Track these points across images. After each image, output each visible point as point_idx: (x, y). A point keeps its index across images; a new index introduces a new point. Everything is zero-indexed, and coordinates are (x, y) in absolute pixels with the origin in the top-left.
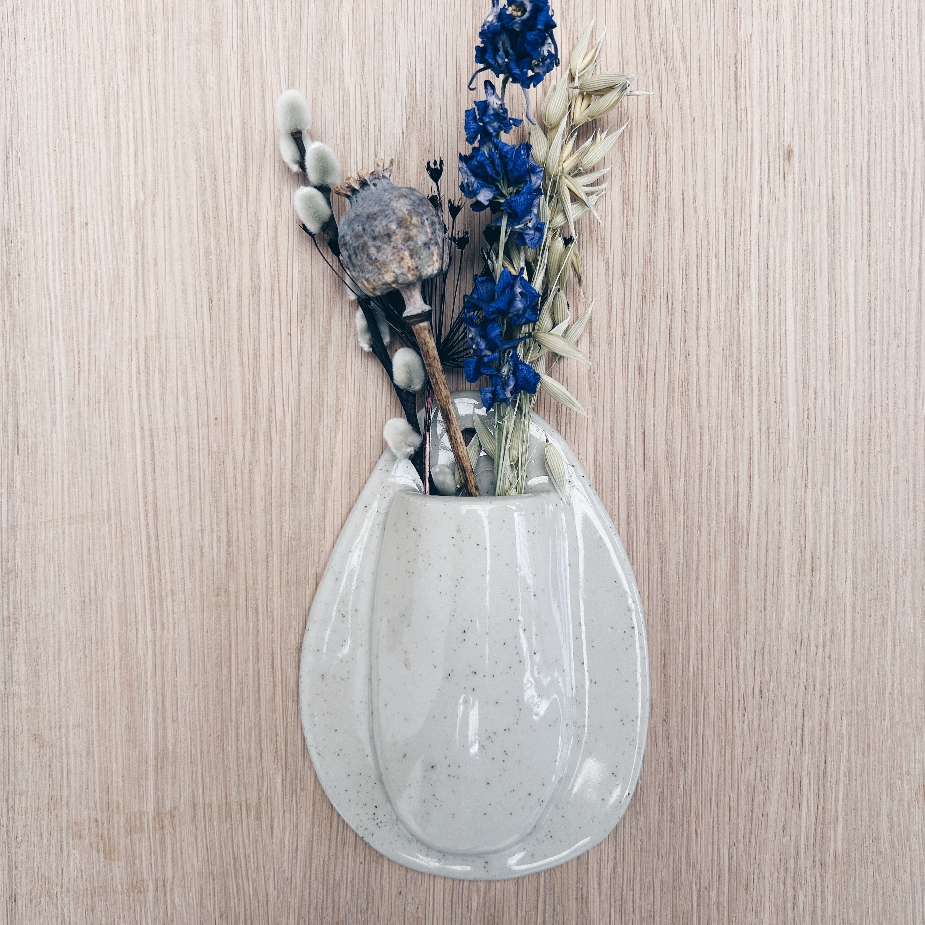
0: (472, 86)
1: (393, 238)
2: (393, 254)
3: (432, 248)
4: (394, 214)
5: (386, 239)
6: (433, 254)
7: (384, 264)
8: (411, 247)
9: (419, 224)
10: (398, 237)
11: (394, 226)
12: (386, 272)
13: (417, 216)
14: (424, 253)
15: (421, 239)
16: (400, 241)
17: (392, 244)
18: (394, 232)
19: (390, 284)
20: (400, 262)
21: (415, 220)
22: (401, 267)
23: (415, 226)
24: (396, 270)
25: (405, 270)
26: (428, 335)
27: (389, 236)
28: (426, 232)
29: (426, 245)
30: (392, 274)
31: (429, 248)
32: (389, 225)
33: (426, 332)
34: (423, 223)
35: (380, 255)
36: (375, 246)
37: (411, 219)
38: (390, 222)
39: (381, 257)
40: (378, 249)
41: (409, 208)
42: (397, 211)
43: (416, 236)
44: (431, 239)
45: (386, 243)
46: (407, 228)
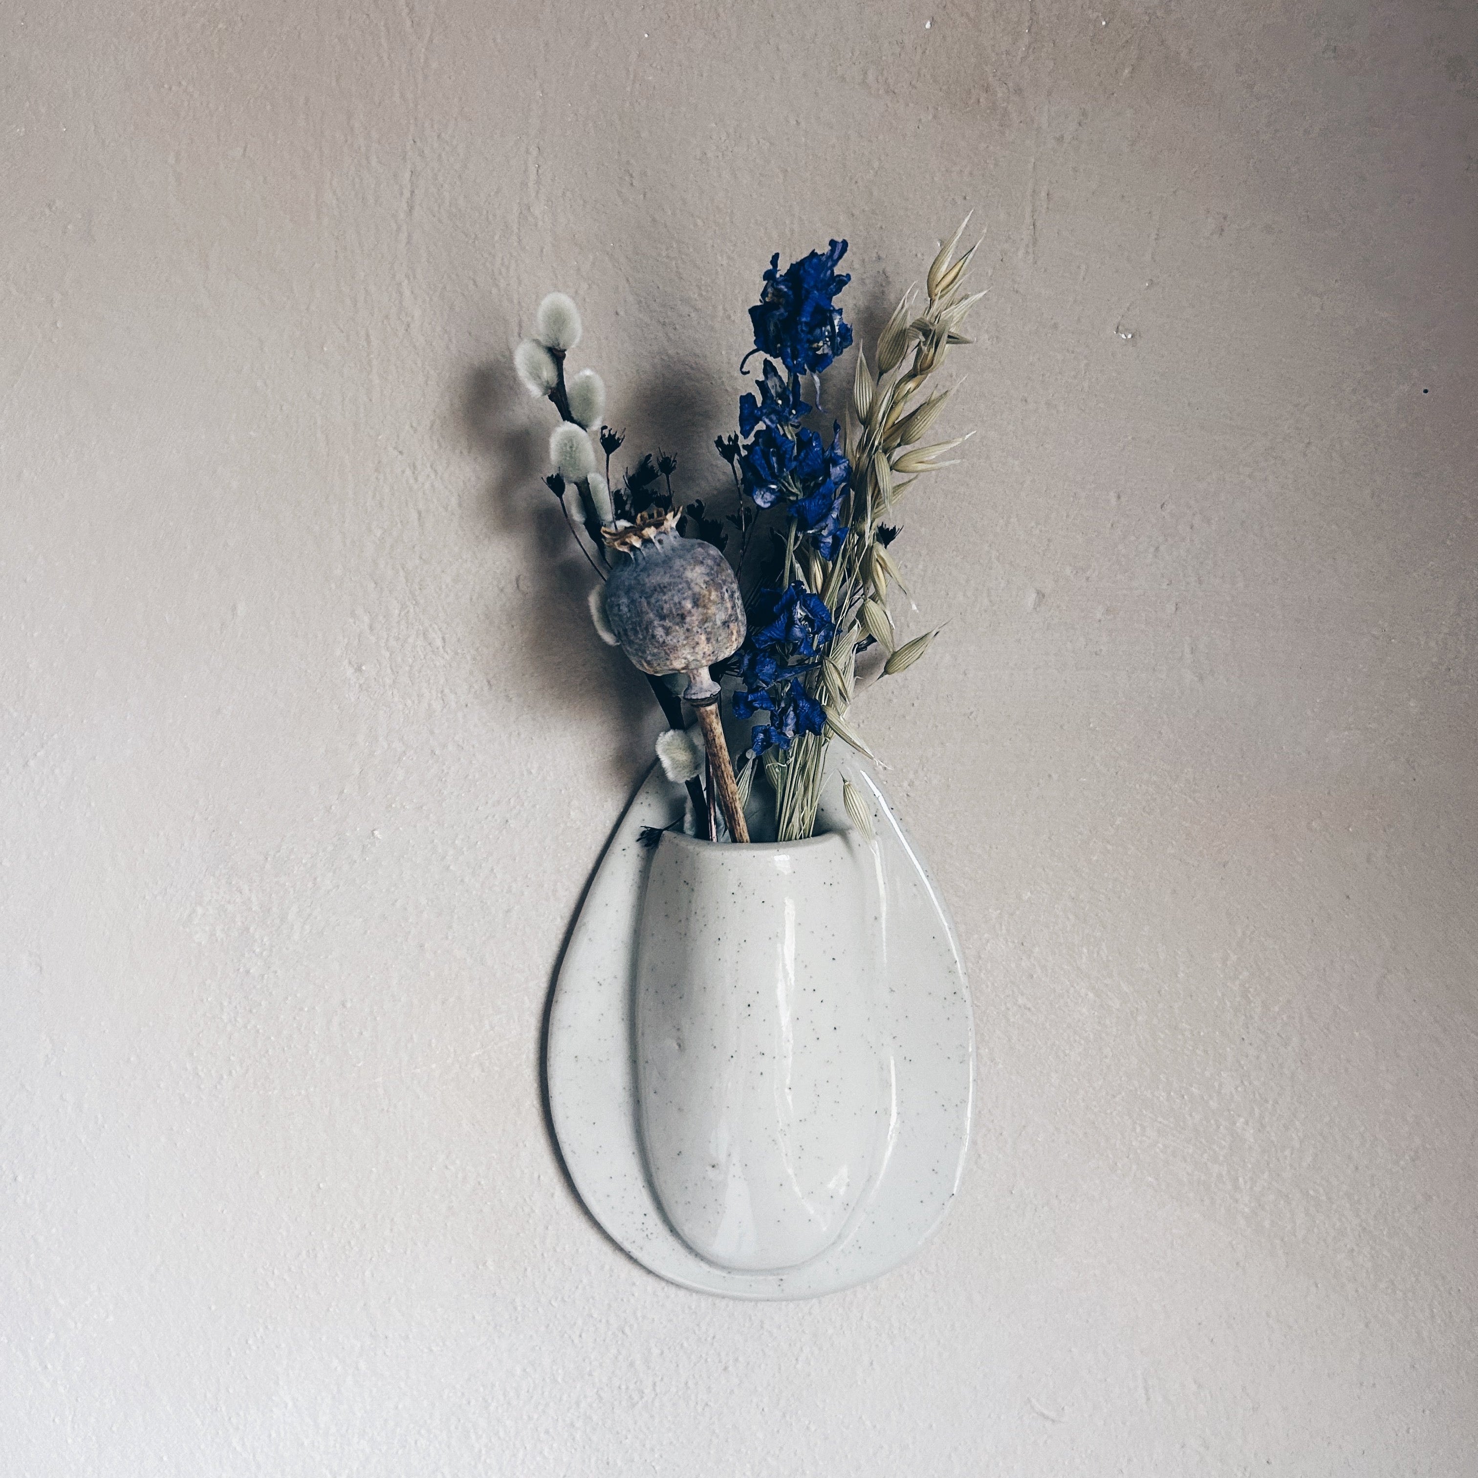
0: (744, 370)
1: (688, 619)
2: (687, 638)
3: (732, 625)
4: (690, 588)
5: (678, 620)
6: (732, 633)
7: (675, 648)
8: (708, 630)
9: (718, 600)
10: (694, 618)
11: (688, 605)
12: (676, 658)
13: (716, 590)
14: (723, 635)
15: (721, 617)
16: (697, 623)
17: (686, 626)
18: (690, 612)
19: (678, 670)
20: (693, 648)
21: (714, 596)
22: (694, 653)
23: (714, 603)
24: (689, 656)
25: (699, 657)
26: (715, 720)
27: (683, 617)
28: (726, 608)
29: (725, 624)
30: (683, 661)
31: (728, 626)
32: (683, 602)
33: (713, 717)
34: (723, 598)
35: (669, 638)
36: (663, 626)
37: (710, 595)
38: (684, 599)
39: (670, 640)
40: (668, 631)
41: (707, 579)
42: (692, 585)
43: (715, 614)
44: (731, 615)
45: (678, 624)
46: (705, 606)
